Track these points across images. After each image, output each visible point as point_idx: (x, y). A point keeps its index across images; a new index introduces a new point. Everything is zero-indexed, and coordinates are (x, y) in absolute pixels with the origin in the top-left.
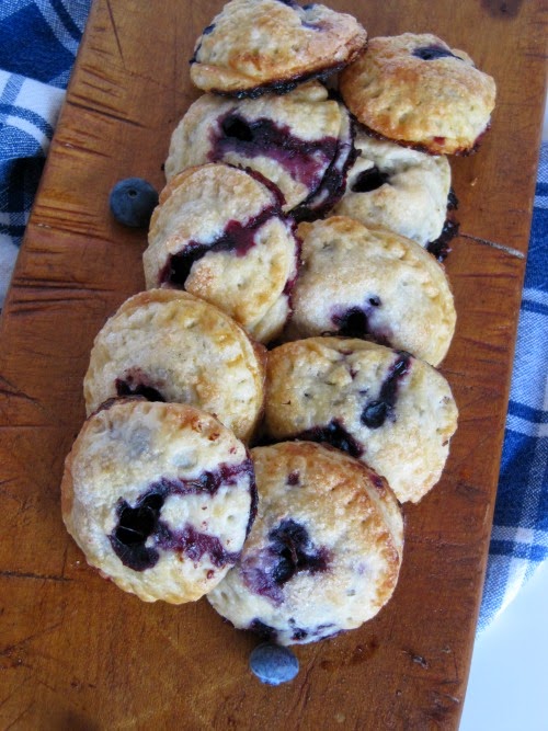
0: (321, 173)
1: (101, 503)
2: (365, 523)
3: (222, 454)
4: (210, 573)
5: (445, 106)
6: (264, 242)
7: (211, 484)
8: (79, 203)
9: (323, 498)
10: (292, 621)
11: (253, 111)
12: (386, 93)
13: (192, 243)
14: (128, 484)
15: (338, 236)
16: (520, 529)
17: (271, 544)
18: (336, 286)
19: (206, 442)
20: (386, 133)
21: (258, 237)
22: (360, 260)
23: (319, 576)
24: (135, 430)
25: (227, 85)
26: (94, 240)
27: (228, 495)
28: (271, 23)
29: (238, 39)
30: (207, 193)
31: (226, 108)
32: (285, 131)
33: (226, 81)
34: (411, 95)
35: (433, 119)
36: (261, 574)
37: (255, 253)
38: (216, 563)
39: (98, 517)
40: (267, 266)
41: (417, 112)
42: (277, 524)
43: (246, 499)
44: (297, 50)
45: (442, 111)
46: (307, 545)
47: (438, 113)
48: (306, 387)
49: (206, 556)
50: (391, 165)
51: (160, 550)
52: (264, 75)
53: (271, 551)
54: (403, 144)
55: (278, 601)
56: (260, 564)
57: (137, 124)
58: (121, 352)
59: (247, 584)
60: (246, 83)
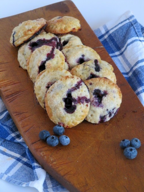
0: (56, 43)
1: (59, 102)
2: (109, 84)
3: (76, 80)
4: (87, 105)
5: (71, 22)
6: (56, 54)
7: (78, 86)
8: (8, 80)
9: (98, 83)
10: (107, 110)
11: (35, 40)
12: (58, 26)
13: (42, 62)
14: (63, 94)
15: (68, 49)
16: (138, 89)
17: (94, 96)
18: (74, 56)
19: (72, 79)
20: (63, 33)
21: (54, 53)
22: (76, 50)
23: (107, 96)
24: (57, 86)
25: (27, 38)
26: (16, 84)
27: (82, 87)
28: (28, 23)
29: (23, 30)
30: (38, 54)
31: (29, 43)
32: (44, 40)
33: (26, 38)
34: (63, 23)
35: (70, 25)
36: (96, 102)
37: (56, 56)
38: (87, 103)
39: (60, 105)
40: (59, 57)
41: (66, 25)
42: (93, 92)
43: (85, 86)
44: (37, 25)
45: (71, 23)
46: (101, 92)
47: (71, 24)
48: (81, 72)
49: (84, 102)
50: (67, 39)
51: (76, 105)
52: (33, 32)
53: (95, 97)
54: (67, 33)
55: (102, 107)
56: (95, 101)
57: (8, 63)
58: (43, 84)
59: (95, 106)
60: (30, 36)
